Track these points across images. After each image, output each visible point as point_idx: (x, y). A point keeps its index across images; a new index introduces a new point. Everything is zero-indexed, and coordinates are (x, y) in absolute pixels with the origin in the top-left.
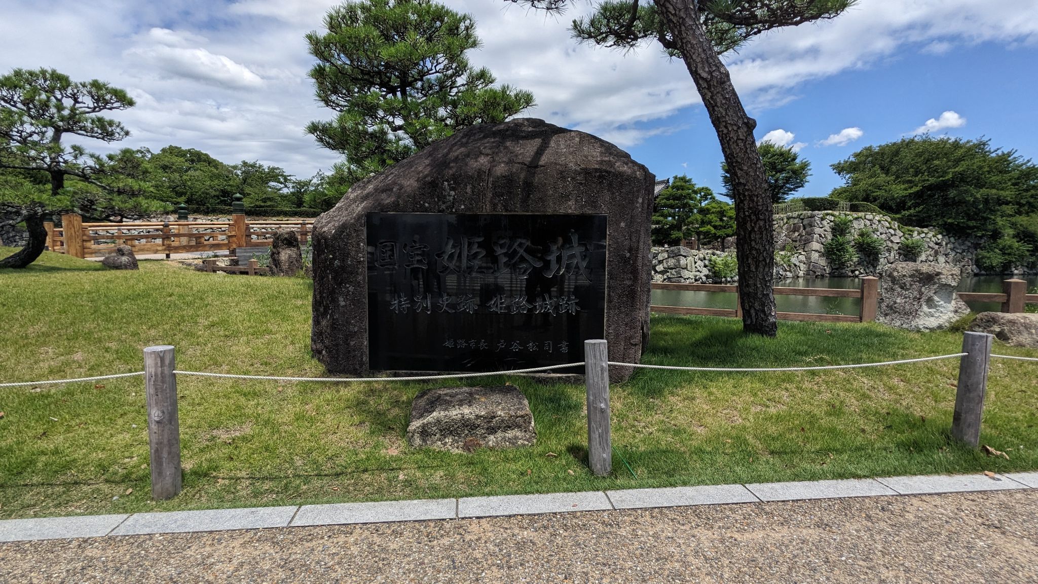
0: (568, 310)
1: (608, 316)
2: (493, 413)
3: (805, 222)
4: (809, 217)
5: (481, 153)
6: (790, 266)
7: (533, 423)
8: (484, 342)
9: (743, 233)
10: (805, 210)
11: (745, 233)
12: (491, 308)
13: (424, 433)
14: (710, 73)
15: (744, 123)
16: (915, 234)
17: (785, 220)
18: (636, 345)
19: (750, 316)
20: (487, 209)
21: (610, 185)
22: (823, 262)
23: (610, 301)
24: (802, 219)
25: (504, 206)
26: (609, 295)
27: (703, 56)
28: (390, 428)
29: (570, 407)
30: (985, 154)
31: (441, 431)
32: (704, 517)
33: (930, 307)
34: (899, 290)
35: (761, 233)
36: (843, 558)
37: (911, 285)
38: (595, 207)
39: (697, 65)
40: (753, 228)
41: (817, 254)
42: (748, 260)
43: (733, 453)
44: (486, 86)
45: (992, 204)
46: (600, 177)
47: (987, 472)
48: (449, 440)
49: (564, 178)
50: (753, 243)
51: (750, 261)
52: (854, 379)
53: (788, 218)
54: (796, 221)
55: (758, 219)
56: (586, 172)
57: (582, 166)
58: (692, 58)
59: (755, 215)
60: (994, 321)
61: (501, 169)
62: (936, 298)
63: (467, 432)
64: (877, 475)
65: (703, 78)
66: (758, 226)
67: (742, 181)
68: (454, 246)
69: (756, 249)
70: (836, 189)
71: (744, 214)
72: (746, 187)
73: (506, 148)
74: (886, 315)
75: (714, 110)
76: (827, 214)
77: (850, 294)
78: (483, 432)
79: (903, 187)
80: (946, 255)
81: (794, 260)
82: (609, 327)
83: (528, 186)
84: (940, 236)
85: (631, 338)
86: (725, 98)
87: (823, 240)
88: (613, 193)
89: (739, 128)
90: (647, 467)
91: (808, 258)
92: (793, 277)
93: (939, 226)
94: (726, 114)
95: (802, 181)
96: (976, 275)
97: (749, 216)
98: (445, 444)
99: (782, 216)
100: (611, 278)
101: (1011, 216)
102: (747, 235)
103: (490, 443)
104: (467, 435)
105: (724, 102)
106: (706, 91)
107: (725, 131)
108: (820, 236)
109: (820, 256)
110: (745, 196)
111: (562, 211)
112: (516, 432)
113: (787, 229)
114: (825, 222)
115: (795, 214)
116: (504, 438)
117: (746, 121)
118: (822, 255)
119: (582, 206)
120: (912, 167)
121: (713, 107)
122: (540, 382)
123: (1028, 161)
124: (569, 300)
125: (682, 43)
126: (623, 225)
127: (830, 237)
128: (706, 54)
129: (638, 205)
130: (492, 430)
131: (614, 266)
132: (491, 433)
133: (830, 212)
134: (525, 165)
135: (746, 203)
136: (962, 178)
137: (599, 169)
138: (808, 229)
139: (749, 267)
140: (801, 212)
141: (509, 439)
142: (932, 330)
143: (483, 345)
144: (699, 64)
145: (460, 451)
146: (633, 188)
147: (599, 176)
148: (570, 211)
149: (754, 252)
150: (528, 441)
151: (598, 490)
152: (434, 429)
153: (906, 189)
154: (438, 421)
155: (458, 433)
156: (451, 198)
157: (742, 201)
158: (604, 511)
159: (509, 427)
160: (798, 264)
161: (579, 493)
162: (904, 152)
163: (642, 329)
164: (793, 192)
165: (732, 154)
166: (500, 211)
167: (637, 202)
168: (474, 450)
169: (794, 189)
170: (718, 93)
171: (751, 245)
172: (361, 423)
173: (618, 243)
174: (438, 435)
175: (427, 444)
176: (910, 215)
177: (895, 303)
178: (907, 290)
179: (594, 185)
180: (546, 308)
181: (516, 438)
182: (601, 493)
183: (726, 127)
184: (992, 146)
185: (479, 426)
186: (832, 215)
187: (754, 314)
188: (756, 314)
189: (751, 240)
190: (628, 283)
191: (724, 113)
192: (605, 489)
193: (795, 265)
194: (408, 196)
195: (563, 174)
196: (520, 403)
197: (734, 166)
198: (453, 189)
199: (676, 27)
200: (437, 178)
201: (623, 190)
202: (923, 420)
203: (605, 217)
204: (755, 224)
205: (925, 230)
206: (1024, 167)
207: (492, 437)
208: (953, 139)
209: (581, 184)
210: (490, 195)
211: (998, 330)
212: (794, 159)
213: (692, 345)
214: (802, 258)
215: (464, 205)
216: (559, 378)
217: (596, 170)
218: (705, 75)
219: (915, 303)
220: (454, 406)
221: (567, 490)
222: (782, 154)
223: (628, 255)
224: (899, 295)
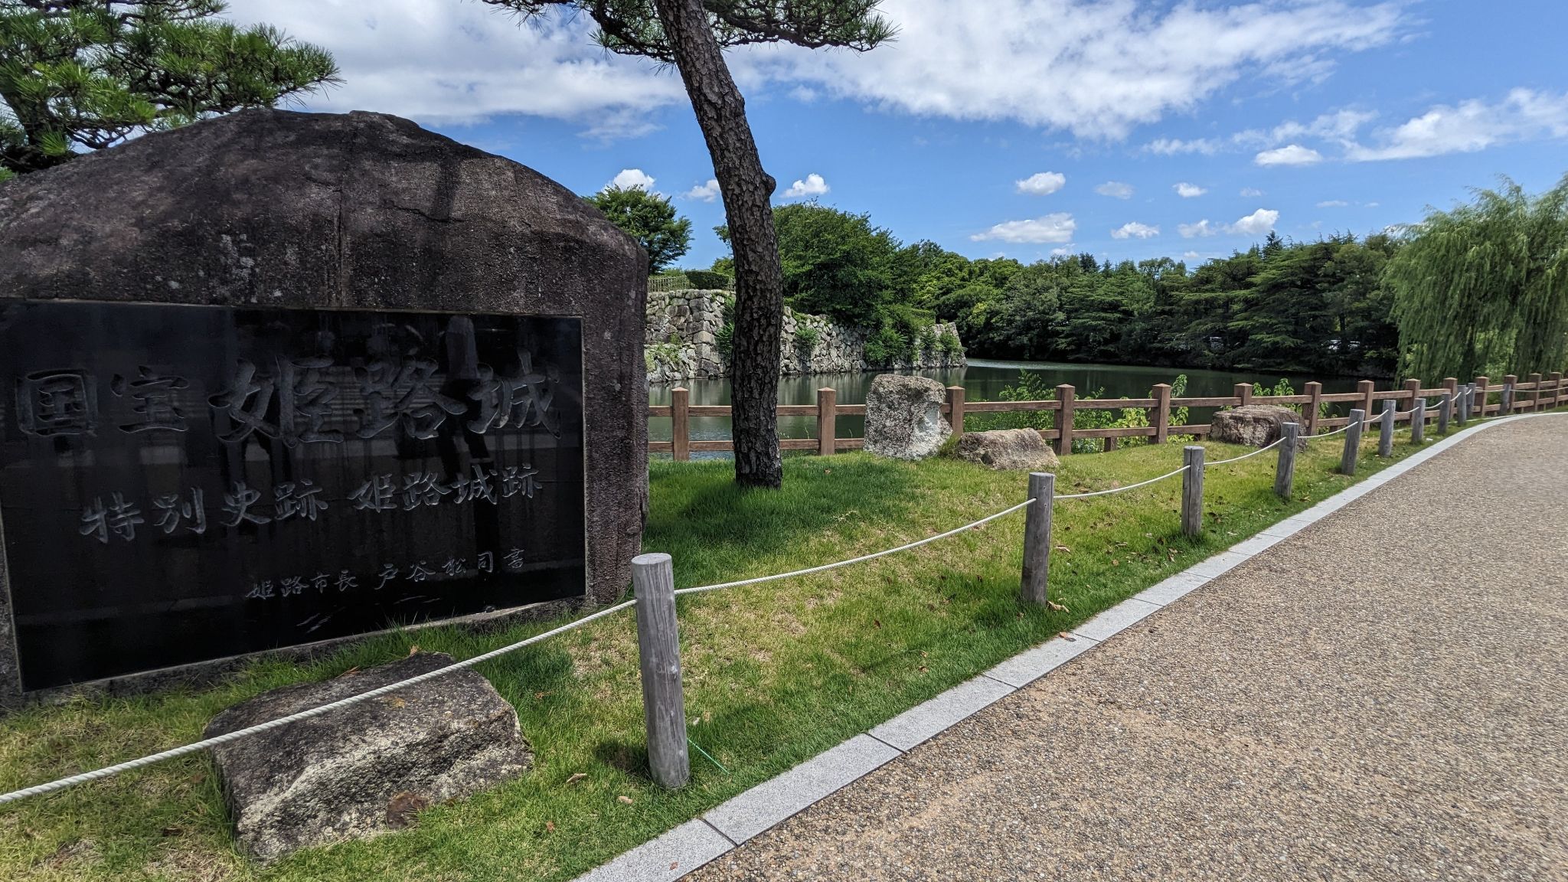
0: (520, 491)
1: (591, 494)
2: (441, 728)
3: (693, 303)
4: (696, 298)
5: (309, 178)
6: (677, 364)
7: (517, 724)
8: (348, 575)
9: (745, 344)
10: (691, 287)
11: (749, 343)
12: (361, 504)
13: (288, 821)
14: (722, 96)
15: (763, 182)
16: (808, 322)
17: (667, 301)
18: (634, 534)
19: (749, 462)
20: (342, 300)
21: (584, 264)
22: (715, 358)
23: (592, 468)
24: (689, 300)
25: (382, 296)
26: (590, 457)
27: (711, 66)
28: (166, 833)
29: (556, 670)
30: (867, 232)
31: (328, 802)
32: (859, 808)
33: (921, 430)
34: (887, 410)
35: (770, 345)
36: (1035, 806)
37: (900, 404)
38: (560, 303)
39: (701, 79)
40: (761, 337)
41: (708, 348)
42: (750, 383)
43: (825, 684)
44: (199, 15)
45: (874, 287)
46: (566, 249)
47: (1062, 634)
48: (350, 816)
49: (502, 247)
50: (759, 359)
51: (753, 384)
52: (894, 537)
53: (671, 298)
54: (681, 302)
55: (769, 324)
56: (542, 239)
57: (535, 228)
58: (694, 65)
59: (766, 318)
60: (978, 442)
61: (368, 218)
62: (926, 419)
63: (388, 785)
64: (985, 668)
65: (710, 102)
66: (767, 334)
67: (754, 268)
68: (256, 379)
69: (762, 367)
70: (719, 261)
71: (752, 316)
72: (759, 278)
73: (364, 173)
74: (876, 442)
75: (723, 156)
76: (717, 294)
77: (807, 411)
78: (424, 772)
79: (795, 264)
80: (838, 348)
81: (682, 355)
82: (592, 511)
83: (434, 260)
84: (831, 326)
85: (627, 524)
86: (740, 140)
87: (714, 329)
88: (589, 280)
89: (756, 188)
90: (731, 746)
91: (698, 353)
92: (683, 379)
93: (828, 313)
94: (741, 165)
95: (682, 246)
96: (864, 371)
97: (758, 320)
98: (343, 829)
99: (663, 294)
100: (592, 428)
101: (890, 303)
102: (752, 348)
103: (444, 790)
104: (388, 792)
105: (738, 145)
106: (714, 123)
107: (737, 191)
108: (711, 323)
109: (712, 350)
110: (755, 289)
111: (503, 310)
112: (494, 752)
113: (671, 313)
114: (714, 305)
115: (679, 292)
116: (471, 773)
117: (764, 178)
118: (714, 349)
119: (539, 300)
120: (801, 240)
121: (722, 151)
122: (477, 631)
123: (901, 243)
124: (521, 471)
125: (680, 38)
126: (607, 335)
127: (721, 324)
128: (715, 64)
129: (630, 303)
130: (442, 764)
131: (597, 407)
132: (442, 770)
133: (720, 291)
134: (423, 214)
135: (755, 300)
136: (848, 257)
137: (564, 236)
138: (696, 313)
139: (751, 392)
140: (685, 290)
141: (482, 770)
142: (924, 457)
143: (345, 581)
144: (704, 78)
145: (381, 832)
146: (621, 272)
147: (565, 247)
148: (517, 310)
149: (759, 371)
150: (518, 763)
151: (689, 819)
152: (312, 804)
153: (798, 267)
154: (322, 784)
155: (368, 795)
156: (245, 273)
157: (750, 298)
158: (723, 856)
159: (477, 747)
160: (687, 361)
161: (662, 837)
162: (793, 219)
163: (641, 508)
164: (673, 261)
165: (743, 227)
166: (373, 302)
167: (629, 298)
168: (414, 817)
169: (673, 257)
170: (731, 129)
171: (756, 360)
172: (63, 846)
173: (601, 367)
174: (321, 815)
175: (298, 843)
176: (802, 299)
177: (885, 426)
178: (895, 409)
179: (556, 264)
180: (476, 491)
181: (493, 763)
182: (695, 823)
183: (739, 185)
184: (872, 224)
185: (414, 764)
186: (723, 296)
187: (754, 458)
188: (758, 458)
189: (757, 354)
190: (620, 434)
191: (737, 162)
192: (699, 812)
193: (684, 363)
194: (116, 262)
195: (500, 239)
196: (482, 692)
197: (745, 246)
198: (250, 252)
199: (672, 9)
200: (200, 224)
201: (606, 276)
202: (980, 579)
203: (578, 321)
204: (764, 331)
205: (817, 318)
206: (897, 249)
207: (444, 777)
208: (840, 212)
209: (534, 259)
210: (346, 272)
211: (983, 452)
212: (671, 215)
213: (680, 514)
214: (692, 353)
215: (282, 290)
216: (511, 617)
217: (559, 237)
218: (713, 98)
219: (907, 426)
220: (345, 739)
221: (640, 841)
222: (656, 207)
223: (618, 387)
224: (888, 416)
